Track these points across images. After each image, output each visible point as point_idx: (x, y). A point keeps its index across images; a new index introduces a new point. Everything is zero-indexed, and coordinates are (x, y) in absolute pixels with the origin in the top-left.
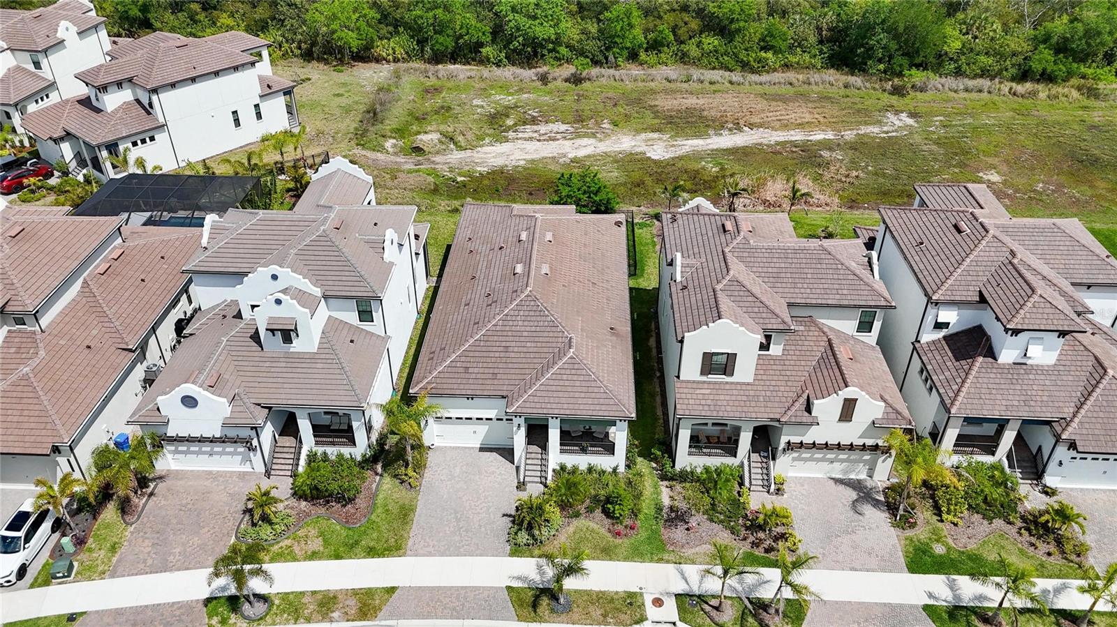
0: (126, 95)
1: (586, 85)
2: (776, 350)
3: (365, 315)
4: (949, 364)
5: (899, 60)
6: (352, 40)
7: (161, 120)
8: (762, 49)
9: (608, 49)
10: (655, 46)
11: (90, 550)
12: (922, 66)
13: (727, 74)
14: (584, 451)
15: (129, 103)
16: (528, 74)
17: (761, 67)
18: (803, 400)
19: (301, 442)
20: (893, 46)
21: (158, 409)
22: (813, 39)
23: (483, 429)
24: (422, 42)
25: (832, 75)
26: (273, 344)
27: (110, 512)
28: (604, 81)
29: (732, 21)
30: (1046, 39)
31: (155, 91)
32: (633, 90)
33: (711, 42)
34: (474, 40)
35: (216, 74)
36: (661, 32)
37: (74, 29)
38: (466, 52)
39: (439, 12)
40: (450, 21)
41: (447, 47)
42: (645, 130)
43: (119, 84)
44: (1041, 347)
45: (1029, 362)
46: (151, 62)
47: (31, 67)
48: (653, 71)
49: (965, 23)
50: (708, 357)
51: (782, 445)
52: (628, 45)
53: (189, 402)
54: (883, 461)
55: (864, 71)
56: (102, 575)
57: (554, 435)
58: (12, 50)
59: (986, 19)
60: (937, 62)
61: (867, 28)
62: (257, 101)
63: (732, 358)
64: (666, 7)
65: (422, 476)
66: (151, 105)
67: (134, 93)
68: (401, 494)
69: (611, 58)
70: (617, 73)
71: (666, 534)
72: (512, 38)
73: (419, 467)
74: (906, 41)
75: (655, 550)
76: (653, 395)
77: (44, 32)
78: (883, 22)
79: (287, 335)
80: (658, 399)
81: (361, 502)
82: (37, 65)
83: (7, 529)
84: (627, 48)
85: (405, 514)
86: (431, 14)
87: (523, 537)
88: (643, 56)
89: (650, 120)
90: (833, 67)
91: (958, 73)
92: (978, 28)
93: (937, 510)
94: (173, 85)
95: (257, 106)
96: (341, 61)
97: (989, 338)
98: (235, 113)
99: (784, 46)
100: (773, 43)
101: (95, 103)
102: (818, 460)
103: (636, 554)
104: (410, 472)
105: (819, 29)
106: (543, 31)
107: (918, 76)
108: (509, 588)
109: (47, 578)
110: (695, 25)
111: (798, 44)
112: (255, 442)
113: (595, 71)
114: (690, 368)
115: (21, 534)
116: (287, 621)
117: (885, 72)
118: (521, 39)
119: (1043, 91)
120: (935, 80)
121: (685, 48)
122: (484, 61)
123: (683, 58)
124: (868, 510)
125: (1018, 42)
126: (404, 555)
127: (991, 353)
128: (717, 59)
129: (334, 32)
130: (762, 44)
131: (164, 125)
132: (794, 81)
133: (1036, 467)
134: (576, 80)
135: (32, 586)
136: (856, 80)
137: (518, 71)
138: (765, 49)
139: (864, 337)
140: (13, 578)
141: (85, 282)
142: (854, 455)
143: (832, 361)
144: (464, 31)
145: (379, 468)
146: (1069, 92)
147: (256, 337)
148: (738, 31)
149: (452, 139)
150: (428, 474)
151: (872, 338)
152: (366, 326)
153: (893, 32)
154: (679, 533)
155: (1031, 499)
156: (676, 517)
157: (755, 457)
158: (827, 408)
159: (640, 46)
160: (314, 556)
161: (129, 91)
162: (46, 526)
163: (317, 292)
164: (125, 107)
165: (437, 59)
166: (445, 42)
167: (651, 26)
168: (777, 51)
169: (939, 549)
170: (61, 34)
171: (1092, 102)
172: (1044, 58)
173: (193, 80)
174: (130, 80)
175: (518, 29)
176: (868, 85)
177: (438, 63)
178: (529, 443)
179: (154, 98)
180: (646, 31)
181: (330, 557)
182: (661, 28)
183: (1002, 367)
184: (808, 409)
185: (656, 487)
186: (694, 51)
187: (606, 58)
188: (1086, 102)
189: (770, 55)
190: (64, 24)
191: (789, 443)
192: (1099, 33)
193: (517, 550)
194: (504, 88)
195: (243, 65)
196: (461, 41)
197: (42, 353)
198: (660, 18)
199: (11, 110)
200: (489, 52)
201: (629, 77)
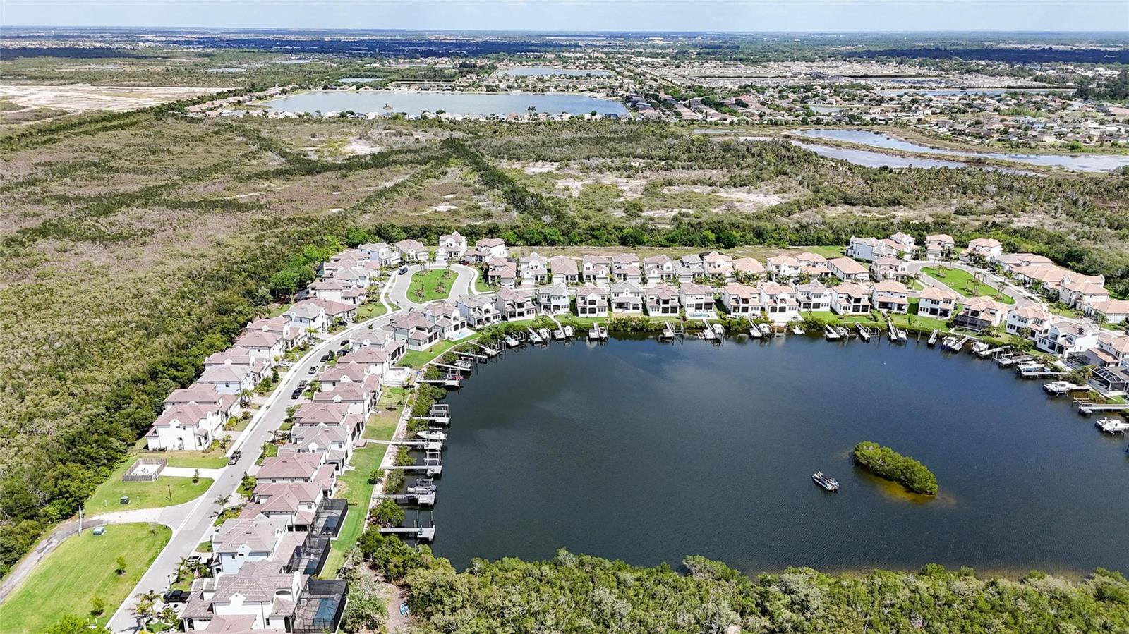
1: (566, 250)
5: (635, 243)
9: (570, 242)
10: (581, 241)
12: (640, 244)
13: (597, 246)
16: (552, 248)
17: (606, 245)
20: (633, 240)
22: (617, 239)
24: (527, 242)
25: (620, 247)
26: (534, 269)
28: (569, 249)
29: (598, 235)
30: (669, 240)
32: (576, 250)
33: (594, 240)
34: (540, 240)
36: (582, 238)
38: (538, 243)
39: (531, 235)
40: (534, 237)
42: (577, 256)
48: (581, 247)
49: (650, 236)
55: (627, 245)
57: (569, 277)
61: (627, 237)
62: (503, 250)
64: (584, 233)
67: (486, 248)
70: (573, 247)
72: (548, 240)
74: (636, 239)
78: (631, 235)
79: (536, 267)
82: (459, 245)
84: (575, 242)
86: (529, 236)
88: (578, 244)
89: (579, 254)
90: (621, 245)
91: (647, 245)
98: (500, 252)
100: (608, 240)
105: (619, 237)
106: (556, 238)
107: (638, 247)
110: (590, 236)
111: (614, 240)
113: (568, 247)
114: (585, 269)
117: (632, 245)
118: (550, 240)
119: (665, 249)
120: (643, 247)
122: (542, 245)
123: (588, 244)
125: (662, 239)
128: (595, 244)
132: (612, 248)
134: (564, 249)
136: (626, 248)
137: (550, 247)
138: (606, 241)
144: (537, 239)
146: (670, 249)
148: (600, 238)
153: (633, 237)
159: (578, 241)
165: (531, 245)
166: (533, 241)
168: (609, 242)
171: (675, 251)
172: (665, 242)
175: (550, 238)
176: (628, 248)
179: (490, 249)
180: (579, 238)
186: (589, 242)
187: (570, 244)
188: (673, 251)
189: (607, 243)
192: (678, 237)
194: (548, 250)
198: (582, 235)
200: (543, 243)
201: (575, 247)
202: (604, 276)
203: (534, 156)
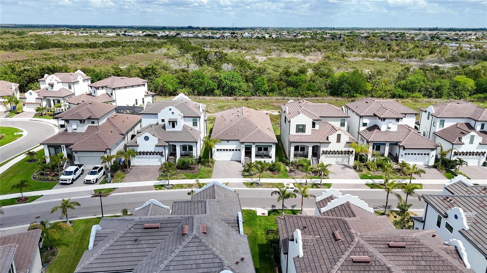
0: (104, 91)
1: (249, 101)
2: (317, 127)
3: (195, 124)
4: (368, 133)
5: (352, 92)
6: (171, 88)
7: (115, 99)
8: (307, 90)
9: (256, 91)
10: (272, 91)
11: (115, 178)
12: (361, 94)
13: (297, 98)
14: (263, 158)
15: (104, 94)
16: (230, 98)
17: (308, 96)
18: (326, 138)
19: (176, 157)
20: (350, 88)
21: (136, 142)
22: (324, 88)
23: (232, 153)
24: (193, 90)
25: (331, 98)
27: (119, 172)
28: (255, 100)
29: (297, 82)
30: (399, 86)
31: (114, 89)
32: (265, 102)
33: (290, 89)
34: (212, 88)
35: (133, 86)
36: (274, 86)
37: (82, 79)
38: (209, 92)
39: (200, 80)
40: (204, 82)
41: (202, 90)
42: (271, 109)
43: (103, 88)
44: (392, 124)
45: (390, 130)
46: (113, 82)
47: (67, 88)
48: (272, 97)
49: (373, 83)
50: (298, 126)
51: (321, 152)
52: (263, 90)
53: (147, 138)
54: (352, 157)
55: (342, 96)
56: (121, 182)
58: (62, 83)
59: (379, 82)
60: (366, 93)
61: (341, 83)
62: (143, 97)
63: (304, 126)
64: (275, 79)
65: (214, 165)
66: (112, 94)
67: (106, 91)
68: (209, 169)
69: (258, 93)
70: (260, 98)
71: (289, 174)
72: (224, 87)
73: (213, 162)
74: (354, 86)
75: (286, 177)
76: (282, 153)
77: (73, 78)
78: (346, 81)
79: (174, 124)
80: (283, 153)
81: (196, 170)
82: (70, 88)
83: (92, 169)
84: (263, 91)
85: (210, 172)
86: (197, 81)
87: (246, 174)
88: (268, 93)
89: (272, 107)
90: (331, 96)
91: (372, 96)
92: (377, 85)
93: (369, 169)
94: (120, 88)
95: (143, 99)
96: (165, 95)
97: (378, 126)
98: (136, 100)
99: (314, 89)
100: (311, 88)
101: (93, 94)
102: (333, 157)
103: (279, 177)
104: (210, 163)
105: (326, 85)
106: (235, 85)
107: (359, 97)
108: (243, 183)
109: (105, 182)
110: (284, 84)
111: (320, 89)
112: (164, 154)
113: (252, 97)
114: (293, 130)
115: (97, 170)
116: (179, 188)
117: (348, 96)
118: (227, 88)
121: (282, 91)
122: (215, 95)
123: (281, 94)
124: (348, 169)
125: (391, 87)
126: (211, 178)
127: (379, 129)
128: (293, 94)
129: (165, 85)
130: (307, 89)
131: (114, 101)
132: (319, 99)
133: (396, 160)
134: (246, 100)
135: (100, 184)
136: (340, 99)
137: (227, 97)
138: (308, 90)
139: (342, 128)
140: (95, 181)
141: (108, 119)
142: (344, 155)
143: (333, 129)
144: (208, 85)
145: (200, 165)
147: (164, 127)
148: (299, 85)
149: (207, 111)
150: (215, 165)
151: (345, 128)
152: (195, 128)
153: (349, 84)
154: (293, 174)
155: (395, 166)
156: (291, 171)
157: (313, 158)
158: (333, 138)
159: (267, 90)
160: (184, 179)
161: (105, 90)
162: (102, 171)
163: (182, 115)
164: (103, 95)
166: (202, 89)
167: (270, 85)
168: (312, 91)
169: (369, 175)
170: (78, 79)
171: (416, 104)
172: (399, 91)
173: (126, 87)
174: (106, 87)
175: (226, 85)
176: (343, 100)
177: (199, 95)
178: (246, 156)
179: (114, 91)
180: (269, 86)
181: (189, 179)
182: (274, 85)
183: (383, 132)
184: (328, 139)
185: (285, 167)
187: (256, 94)
188: (414, 103)
189: (310, 92)
190: (79, 77)
191: (323, 151)
192: (415, 83)
193: (245, 176)
194: (223, 101)
195: (141, 85)
196: (207, 88)
197: (99, 130)
198: (273, 82)
199: (61, 99)
200: (217, 92)
201: (264, 99)
202: (341, 147)
203: (229, 46)
